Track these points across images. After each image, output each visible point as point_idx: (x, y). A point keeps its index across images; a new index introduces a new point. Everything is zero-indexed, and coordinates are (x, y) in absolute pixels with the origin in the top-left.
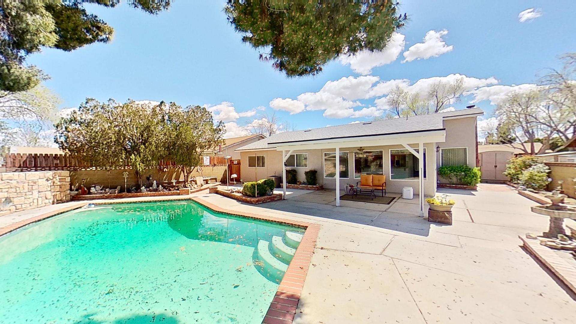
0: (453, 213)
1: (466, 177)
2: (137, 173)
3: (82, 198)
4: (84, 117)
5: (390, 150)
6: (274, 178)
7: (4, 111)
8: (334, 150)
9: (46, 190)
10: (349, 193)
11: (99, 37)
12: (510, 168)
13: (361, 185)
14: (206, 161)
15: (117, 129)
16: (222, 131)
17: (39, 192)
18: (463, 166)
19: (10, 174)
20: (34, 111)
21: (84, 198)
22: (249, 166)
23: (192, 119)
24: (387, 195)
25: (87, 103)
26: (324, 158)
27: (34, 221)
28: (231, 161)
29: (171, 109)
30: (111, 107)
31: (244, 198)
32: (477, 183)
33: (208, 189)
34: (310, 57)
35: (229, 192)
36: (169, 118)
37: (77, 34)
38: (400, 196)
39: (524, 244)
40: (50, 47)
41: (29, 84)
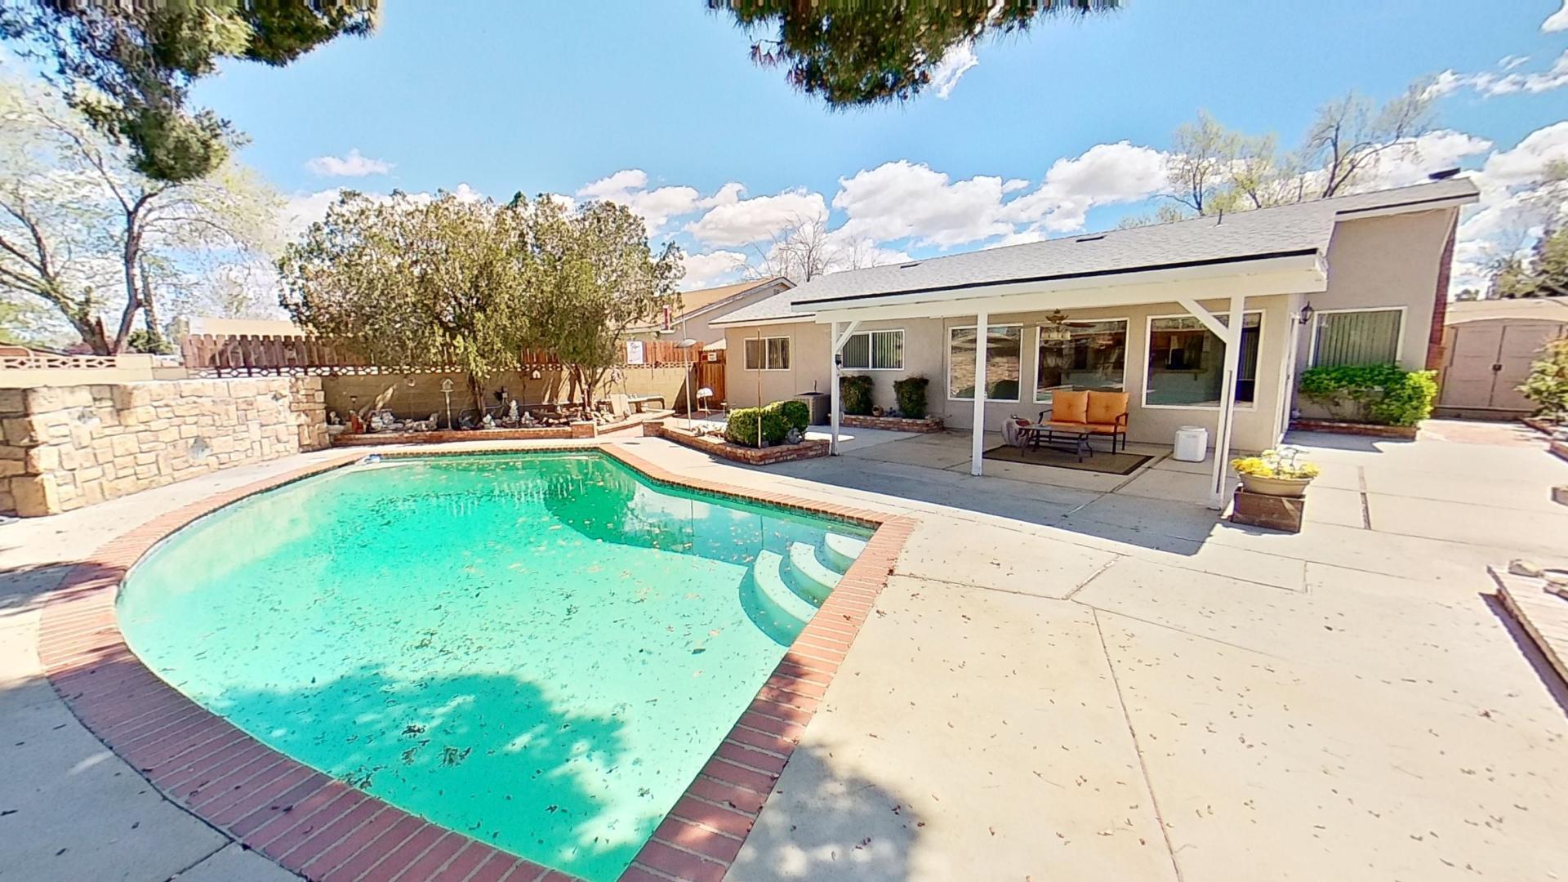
0: (1306, 500)
1: (1387, 401)
2: (472, 381)
3: (355, 442)
4: (338, 240)
5: (1149, 318)
6: (811, 398)
7: (164, 231)
8: (974, 319)
9: (275, 421)
10: (1015, 444)
11: (346, 19)
12: (1543, 372)
13: (1052, 420)
14: (634, 353)
15: (416, 271)
16: (674, 271)
17: (262, 426)
18: (1381, 366)
19: (196, 383)
20: (226, 227)
21: (359, 442)
22: (748, 367)
23: (592, 238)
24: (1128, 450)
25: (343, 202)
26: (950, 343)
27: (258, 490)
28: (700, 353)
29: (539, 212)
30: (400, 213)
31: (728, 449)
32: (1421, 418)
33: (641, 426)
34: (891, 44)
35: (692, 434)
36: (537, 239)
37: (292, 16)
38: (1168, 451)
39: (1499, 591)
40: (237, 57)
41: (207, 159)
